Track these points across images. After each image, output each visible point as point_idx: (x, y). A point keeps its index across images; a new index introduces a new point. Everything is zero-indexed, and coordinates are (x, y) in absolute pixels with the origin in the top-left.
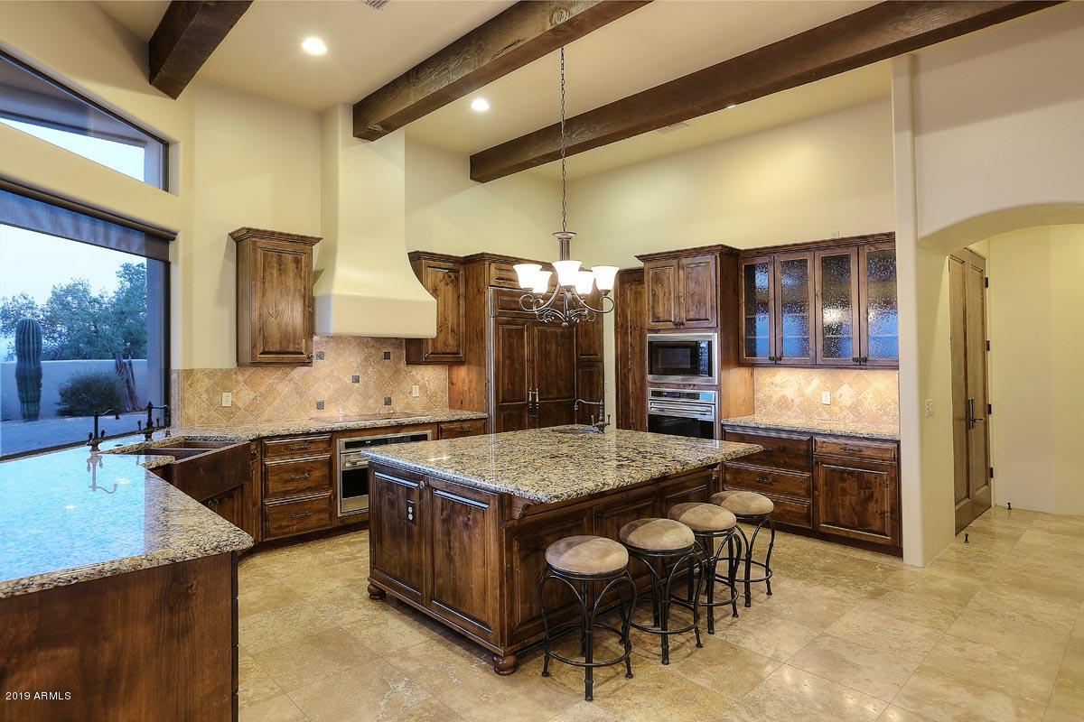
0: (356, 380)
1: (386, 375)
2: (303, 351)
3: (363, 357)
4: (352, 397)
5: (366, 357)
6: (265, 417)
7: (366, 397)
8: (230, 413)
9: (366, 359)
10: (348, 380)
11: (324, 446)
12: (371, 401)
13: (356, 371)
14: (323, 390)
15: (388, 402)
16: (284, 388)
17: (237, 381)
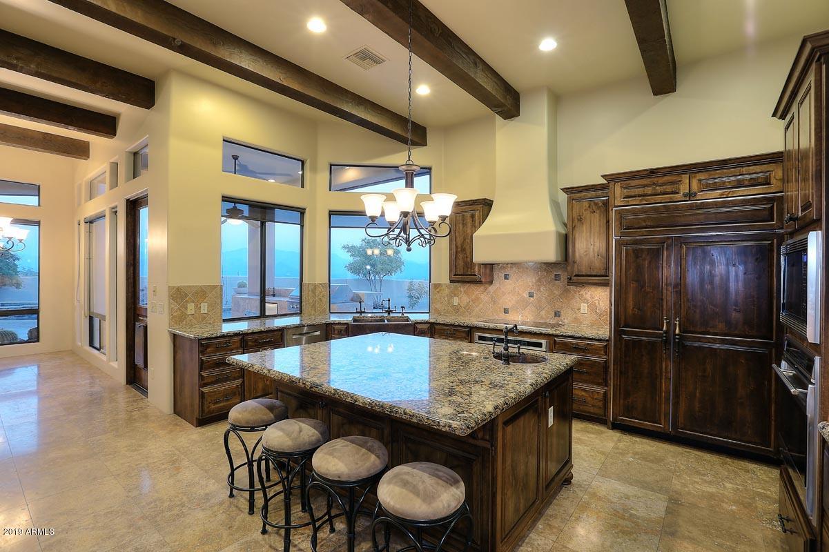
0: (531, 295)
1: (556, 292)
2: (476, 273)
3: (537, 278)
4: (528, 307)
5: (540, 279)
6: (473, 314)
7: (539, 308)
8: (457, 309)
9: (539, 280)
10: (526, 295)
11: (464, 335)
12: (543, 313)
13: (531, 289)
14: (509, 301)
15: (557, 314)
16: (485, 297)
17: (461, 291)
